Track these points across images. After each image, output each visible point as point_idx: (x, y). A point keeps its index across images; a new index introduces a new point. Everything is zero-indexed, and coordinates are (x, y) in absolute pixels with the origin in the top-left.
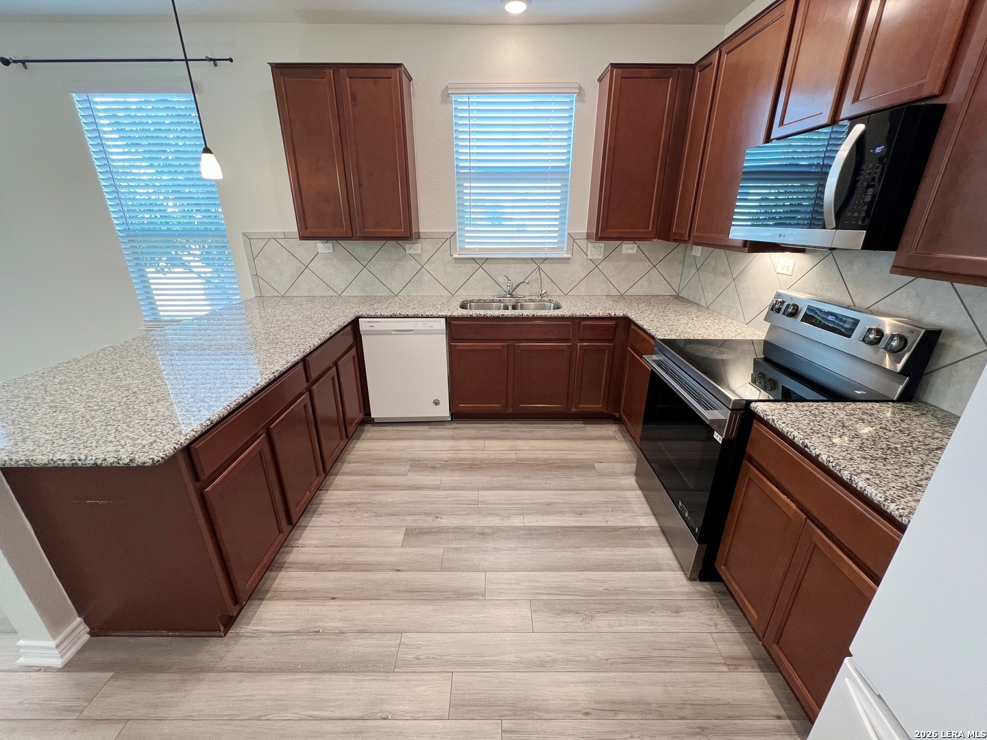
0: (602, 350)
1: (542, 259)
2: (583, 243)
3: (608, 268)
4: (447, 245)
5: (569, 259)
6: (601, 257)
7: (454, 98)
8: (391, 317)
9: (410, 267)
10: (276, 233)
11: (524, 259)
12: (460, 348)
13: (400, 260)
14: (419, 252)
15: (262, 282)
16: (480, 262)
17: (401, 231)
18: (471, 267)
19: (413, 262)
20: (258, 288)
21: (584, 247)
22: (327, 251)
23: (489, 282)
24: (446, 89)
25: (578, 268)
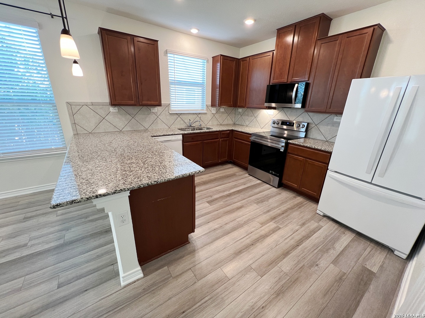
0: (226, 140)
1: (199, 113)
2: (210, 108)
3: (217, 116)
4: (167, 108)
5: (206, 113)
6: (215, 112)
7: (169, 55)
8: (163, 136)
9: (153, 117)
10: (87, 103)
11: (193, 113)
12: (187, 145)
13: (148, 114)
14: (157, 111)
15: (78, 127)
16: (179, 115)
17: (157, 103)
18: (176, 116)
19: (154, 115)
20: (75, 129)
21: (210, 109)
22: (115, 111)
23: (182, 122)
24: (167, 51)
25: (209, 116)
